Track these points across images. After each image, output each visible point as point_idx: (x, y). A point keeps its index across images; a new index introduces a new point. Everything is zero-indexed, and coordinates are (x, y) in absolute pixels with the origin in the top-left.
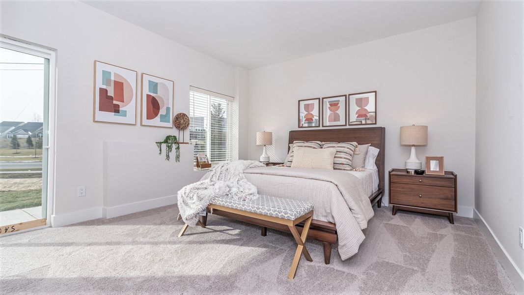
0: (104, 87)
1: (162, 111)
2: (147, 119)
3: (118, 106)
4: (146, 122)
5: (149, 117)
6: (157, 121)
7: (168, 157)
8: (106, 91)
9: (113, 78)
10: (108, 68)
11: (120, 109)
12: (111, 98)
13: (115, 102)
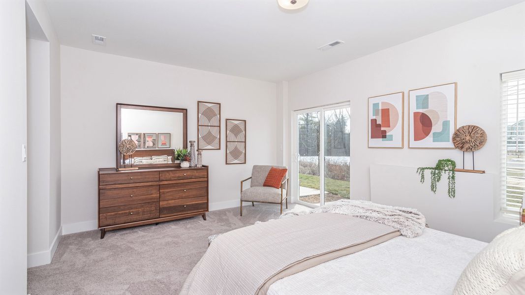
0: (374, 117)
1: (436, 128)
2: (415, 140)
3: (385, 132)
4: (414, 144)
5: (417, 138)
6: (428, 141)
7: (433, 188)
8: (376, 120)
9: (380, 108)
10: (375, 101)
11: (387, 134)
12: (379, 126)
13: (383, 129)
